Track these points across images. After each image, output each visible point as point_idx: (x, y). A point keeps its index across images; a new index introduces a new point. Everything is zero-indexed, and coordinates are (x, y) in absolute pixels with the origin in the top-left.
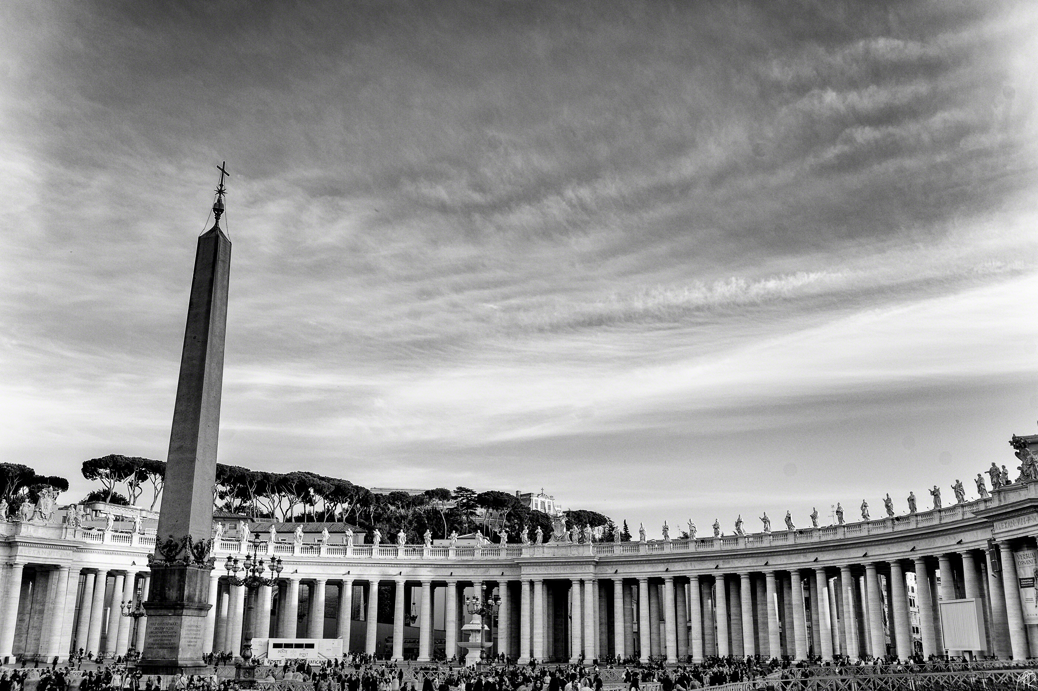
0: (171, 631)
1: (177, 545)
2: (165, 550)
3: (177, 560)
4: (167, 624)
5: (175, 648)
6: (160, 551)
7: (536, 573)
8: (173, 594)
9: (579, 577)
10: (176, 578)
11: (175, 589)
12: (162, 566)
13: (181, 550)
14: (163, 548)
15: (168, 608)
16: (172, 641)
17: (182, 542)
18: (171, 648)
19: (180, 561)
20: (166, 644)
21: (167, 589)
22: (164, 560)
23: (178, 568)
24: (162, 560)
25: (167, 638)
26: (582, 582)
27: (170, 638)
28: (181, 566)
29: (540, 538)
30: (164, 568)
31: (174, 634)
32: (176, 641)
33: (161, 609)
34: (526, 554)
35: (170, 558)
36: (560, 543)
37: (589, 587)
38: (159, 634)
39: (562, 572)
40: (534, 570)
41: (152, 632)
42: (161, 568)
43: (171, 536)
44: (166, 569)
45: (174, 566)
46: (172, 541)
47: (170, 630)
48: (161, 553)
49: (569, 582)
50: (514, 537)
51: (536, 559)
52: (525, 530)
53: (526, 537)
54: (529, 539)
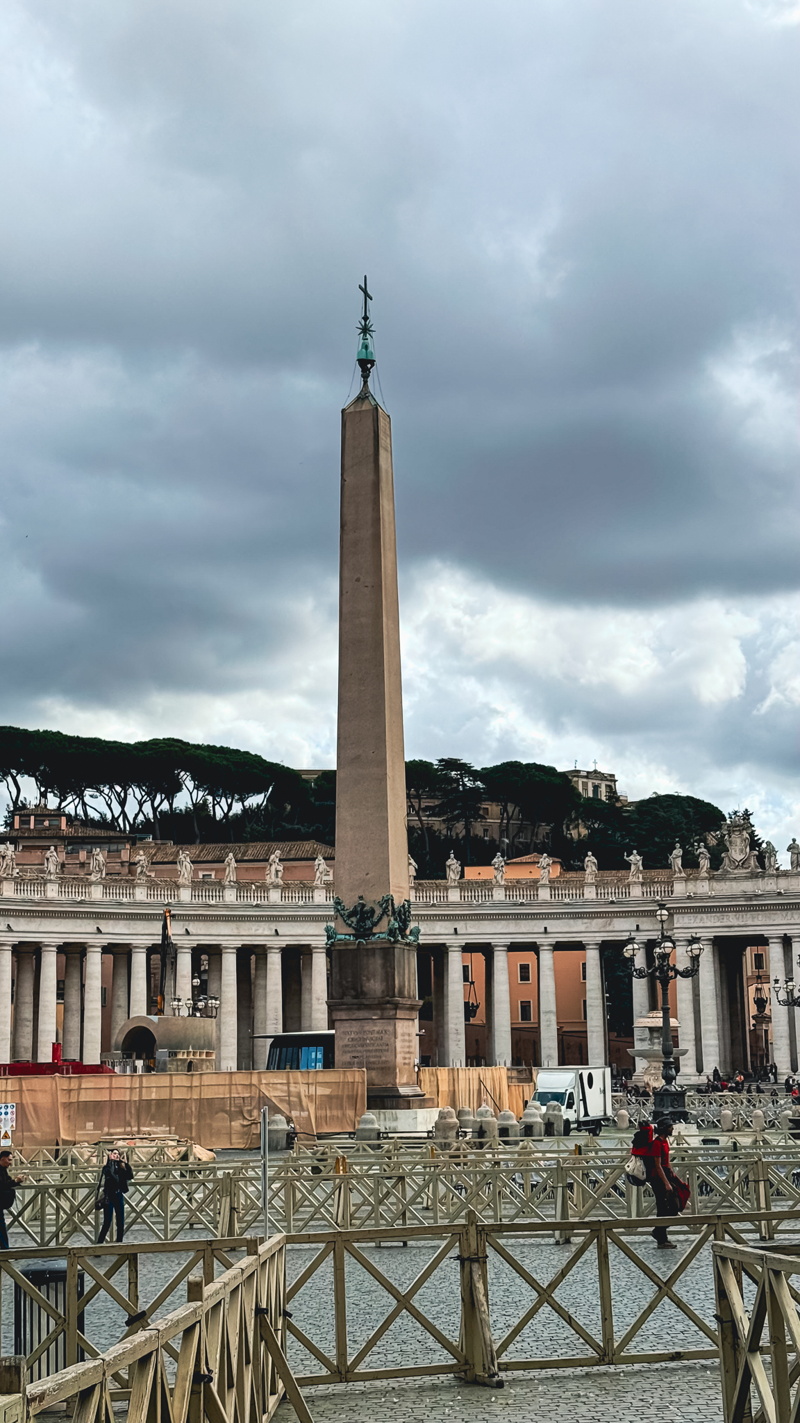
0: (379, 1042)
1: (373, 911)
2: (354, 919)
3: (375, 934)
4: (372, 1032)
5: (389, 1068)
6: (345, 921)
7: (701, 925)
8: (375, 986)
9: (781, 931)
10: (377, 963)
11: (379, 978)
12: (350, 944)
13: (380, 919)
14: (350, 916)
15: (369, 1007)
16: (384, 1059)
17: (381, 906)
18: (382, 1069)
19: (382, 936)
20: (374, 1063)
21: (365, 978)
22: (353, 935)
23: (379, 946)
24: (350, 935)
25: (374, 1054)
27: (378, 1054)
28: (386, 942)
29: (705, 863)
30: (355, 947)
31: (384, 1047)
32: (390, 1058)
33: (359, 1009)
34: (680, 891)
35: (363, 931)
36: (743, 872)
38: (359, 1048)
39: (750, 923)
40: (698, 920)
41: (347, 1046)
42: (350, 947)
43: (361, 898)
44: (358, 949)
45: (372, 943)
46: (363, 905)
47: (377, 1042)
48: (347, 924)
49: (762, 941)
50: (656, 860)
51: (701, 899)
52: (678, 852)
53: (679, 861)
54: (685, 865)
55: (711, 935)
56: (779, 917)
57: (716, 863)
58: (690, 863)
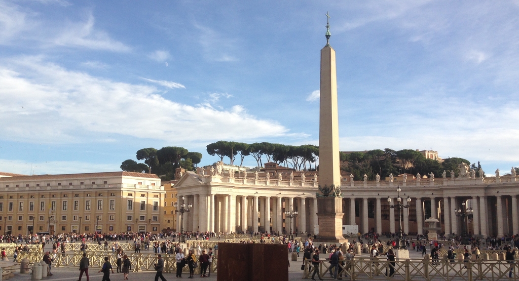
2: (324, 191)
3: (329, 195)
4: (329, 221)
5: (334, 231)
7: (452, 193)
8: (329, 209)
9: (476, 195)
10: (330, 203)
11: (330, 207)
13: (331, 191)
14: (322, 190)
15: (328, 215)
16: (332, 229)
17: (331, 188)
19: (331, 196)
21: (327, 207)
22: (323, 195)
23: (330, 198)
25: (329, 227)
26: (478, 198)
29: (453, 176)
30: (324, 198)
31: (332, 226)
32: (334, 229)
33: (325, 216)
34: (445, 184)
36: (465, 178)
37: (482, 201)
38: (325, 226)
39: (466, 193)
40: (450, 192)
41: (322, 225)
43: (326, 185)
45: (328, 198)
46: (326, 187)
48: (322, 192)
49: (470, 198)
50: (438, 176)
51: (452, 186)
52: (445, 172)
53: (445, 175)
54: (447, 177)
55: (455, 196)
56: (475, 191)
57: (456, 176)
58: (448, 176)
